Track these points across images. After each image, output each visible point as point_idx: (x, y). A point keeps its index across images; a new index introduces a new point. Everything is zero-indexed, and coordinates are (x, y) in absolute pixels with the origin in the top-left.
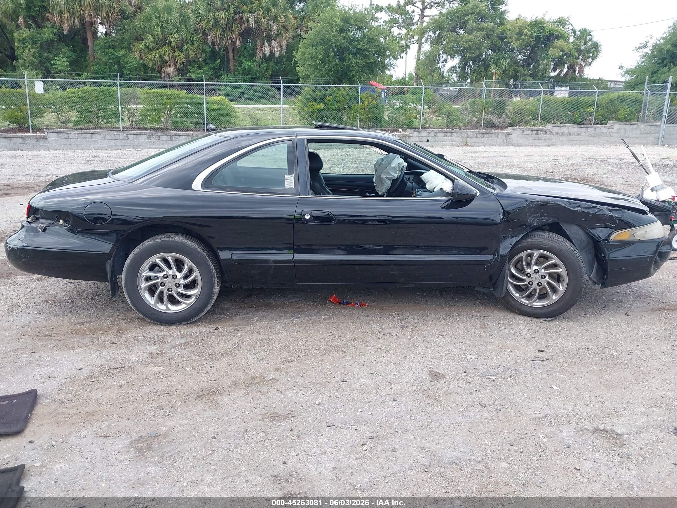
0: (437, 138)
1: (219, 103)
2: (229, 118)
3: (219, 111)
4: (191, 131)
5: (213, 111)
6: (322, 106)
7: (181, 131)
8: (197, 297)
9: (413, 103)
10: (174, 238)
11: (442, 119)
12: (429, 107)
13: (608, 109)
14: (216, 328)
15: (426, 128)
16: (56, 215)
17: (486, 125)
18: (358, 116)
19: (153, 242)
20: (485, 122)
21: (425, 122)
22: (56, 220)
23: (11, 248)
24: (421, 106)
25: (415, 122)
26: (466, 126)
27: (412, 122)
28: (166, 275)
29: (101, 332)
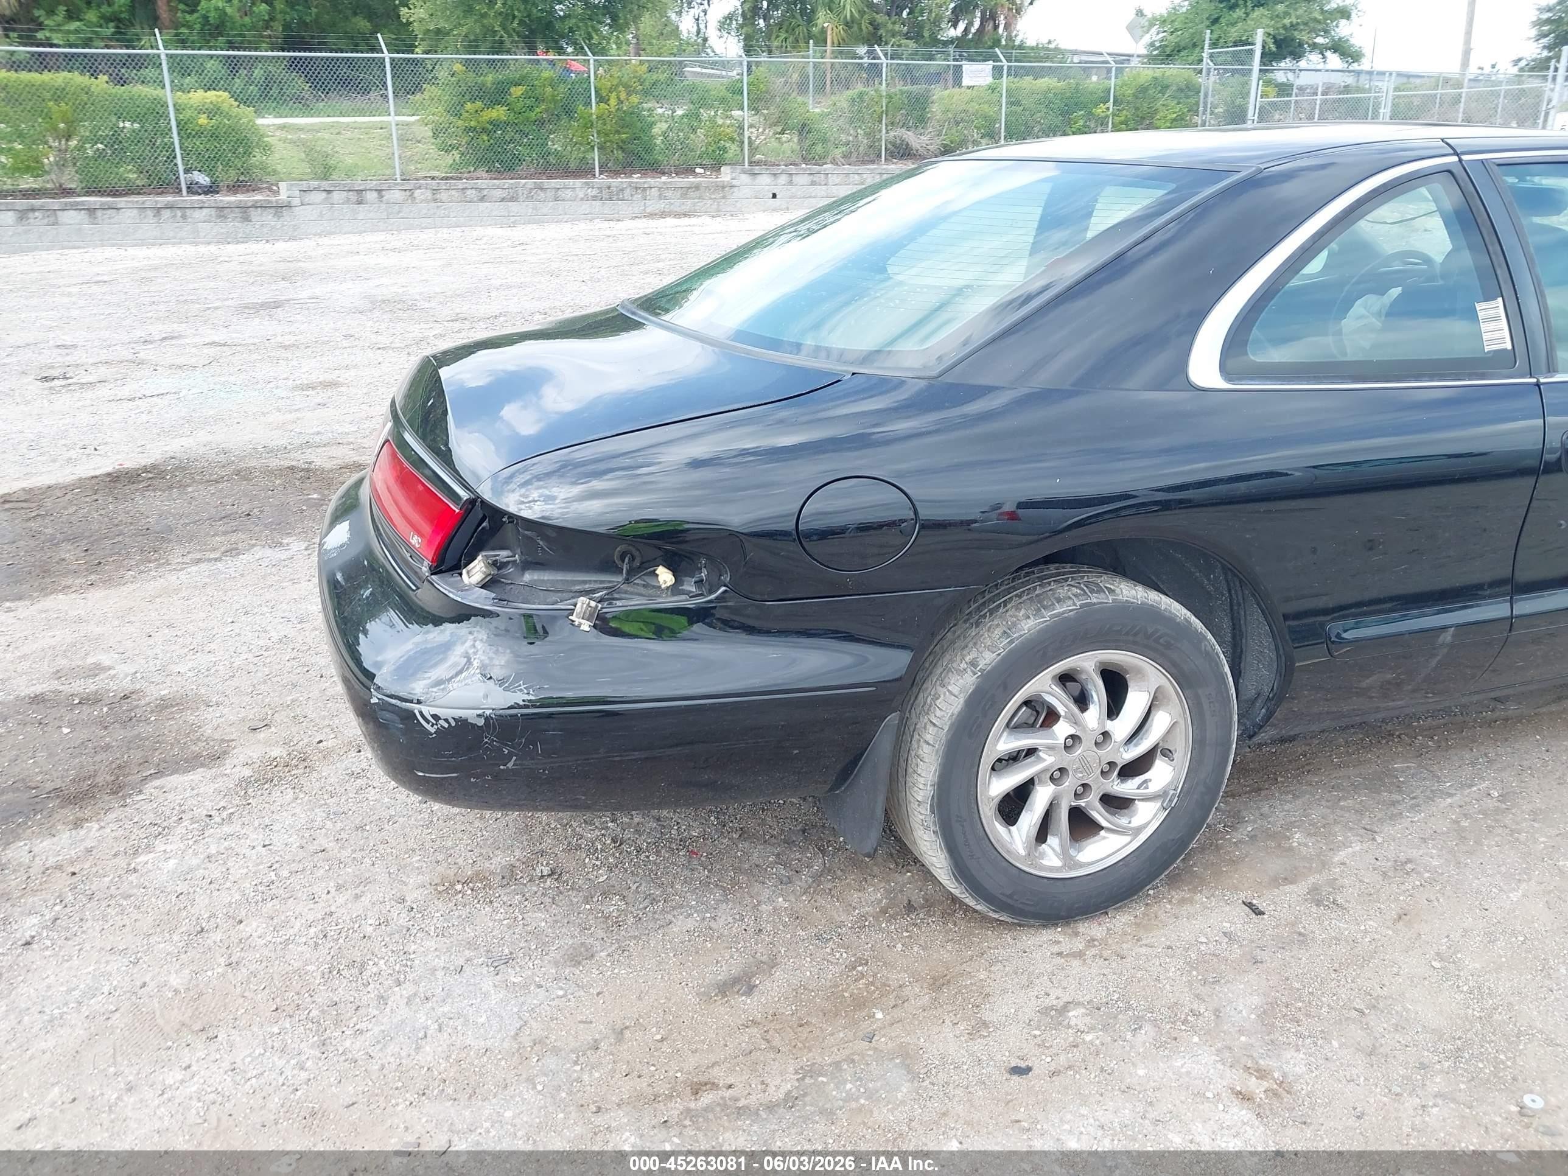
0: (794, 189)
1: (213, 111)
2: (248, 153)
3: (214, 135)
4: (139, 194)
5: (199, 134)
6: (499, 113)
7: (109, 195)
8: (1171, 801)
9: (723, 100)
10: (1118, 591)
11: (791, 142)
12: (757, 111)
13: (1137, 109)
14: (1244, 903)
15: (758, 163)
16: (618, 549)
17: (891, 152)
18: (595, 139)
19: (1052, 617)
20: (889, 146)
21: (753, 150)
22: (624, 572)
23: (446, 720)
24: (742, 109)
25: (733, 148)
26: (846, 156)
27: (725, 150)
28: (1073, 737)
29: (879, 1015)
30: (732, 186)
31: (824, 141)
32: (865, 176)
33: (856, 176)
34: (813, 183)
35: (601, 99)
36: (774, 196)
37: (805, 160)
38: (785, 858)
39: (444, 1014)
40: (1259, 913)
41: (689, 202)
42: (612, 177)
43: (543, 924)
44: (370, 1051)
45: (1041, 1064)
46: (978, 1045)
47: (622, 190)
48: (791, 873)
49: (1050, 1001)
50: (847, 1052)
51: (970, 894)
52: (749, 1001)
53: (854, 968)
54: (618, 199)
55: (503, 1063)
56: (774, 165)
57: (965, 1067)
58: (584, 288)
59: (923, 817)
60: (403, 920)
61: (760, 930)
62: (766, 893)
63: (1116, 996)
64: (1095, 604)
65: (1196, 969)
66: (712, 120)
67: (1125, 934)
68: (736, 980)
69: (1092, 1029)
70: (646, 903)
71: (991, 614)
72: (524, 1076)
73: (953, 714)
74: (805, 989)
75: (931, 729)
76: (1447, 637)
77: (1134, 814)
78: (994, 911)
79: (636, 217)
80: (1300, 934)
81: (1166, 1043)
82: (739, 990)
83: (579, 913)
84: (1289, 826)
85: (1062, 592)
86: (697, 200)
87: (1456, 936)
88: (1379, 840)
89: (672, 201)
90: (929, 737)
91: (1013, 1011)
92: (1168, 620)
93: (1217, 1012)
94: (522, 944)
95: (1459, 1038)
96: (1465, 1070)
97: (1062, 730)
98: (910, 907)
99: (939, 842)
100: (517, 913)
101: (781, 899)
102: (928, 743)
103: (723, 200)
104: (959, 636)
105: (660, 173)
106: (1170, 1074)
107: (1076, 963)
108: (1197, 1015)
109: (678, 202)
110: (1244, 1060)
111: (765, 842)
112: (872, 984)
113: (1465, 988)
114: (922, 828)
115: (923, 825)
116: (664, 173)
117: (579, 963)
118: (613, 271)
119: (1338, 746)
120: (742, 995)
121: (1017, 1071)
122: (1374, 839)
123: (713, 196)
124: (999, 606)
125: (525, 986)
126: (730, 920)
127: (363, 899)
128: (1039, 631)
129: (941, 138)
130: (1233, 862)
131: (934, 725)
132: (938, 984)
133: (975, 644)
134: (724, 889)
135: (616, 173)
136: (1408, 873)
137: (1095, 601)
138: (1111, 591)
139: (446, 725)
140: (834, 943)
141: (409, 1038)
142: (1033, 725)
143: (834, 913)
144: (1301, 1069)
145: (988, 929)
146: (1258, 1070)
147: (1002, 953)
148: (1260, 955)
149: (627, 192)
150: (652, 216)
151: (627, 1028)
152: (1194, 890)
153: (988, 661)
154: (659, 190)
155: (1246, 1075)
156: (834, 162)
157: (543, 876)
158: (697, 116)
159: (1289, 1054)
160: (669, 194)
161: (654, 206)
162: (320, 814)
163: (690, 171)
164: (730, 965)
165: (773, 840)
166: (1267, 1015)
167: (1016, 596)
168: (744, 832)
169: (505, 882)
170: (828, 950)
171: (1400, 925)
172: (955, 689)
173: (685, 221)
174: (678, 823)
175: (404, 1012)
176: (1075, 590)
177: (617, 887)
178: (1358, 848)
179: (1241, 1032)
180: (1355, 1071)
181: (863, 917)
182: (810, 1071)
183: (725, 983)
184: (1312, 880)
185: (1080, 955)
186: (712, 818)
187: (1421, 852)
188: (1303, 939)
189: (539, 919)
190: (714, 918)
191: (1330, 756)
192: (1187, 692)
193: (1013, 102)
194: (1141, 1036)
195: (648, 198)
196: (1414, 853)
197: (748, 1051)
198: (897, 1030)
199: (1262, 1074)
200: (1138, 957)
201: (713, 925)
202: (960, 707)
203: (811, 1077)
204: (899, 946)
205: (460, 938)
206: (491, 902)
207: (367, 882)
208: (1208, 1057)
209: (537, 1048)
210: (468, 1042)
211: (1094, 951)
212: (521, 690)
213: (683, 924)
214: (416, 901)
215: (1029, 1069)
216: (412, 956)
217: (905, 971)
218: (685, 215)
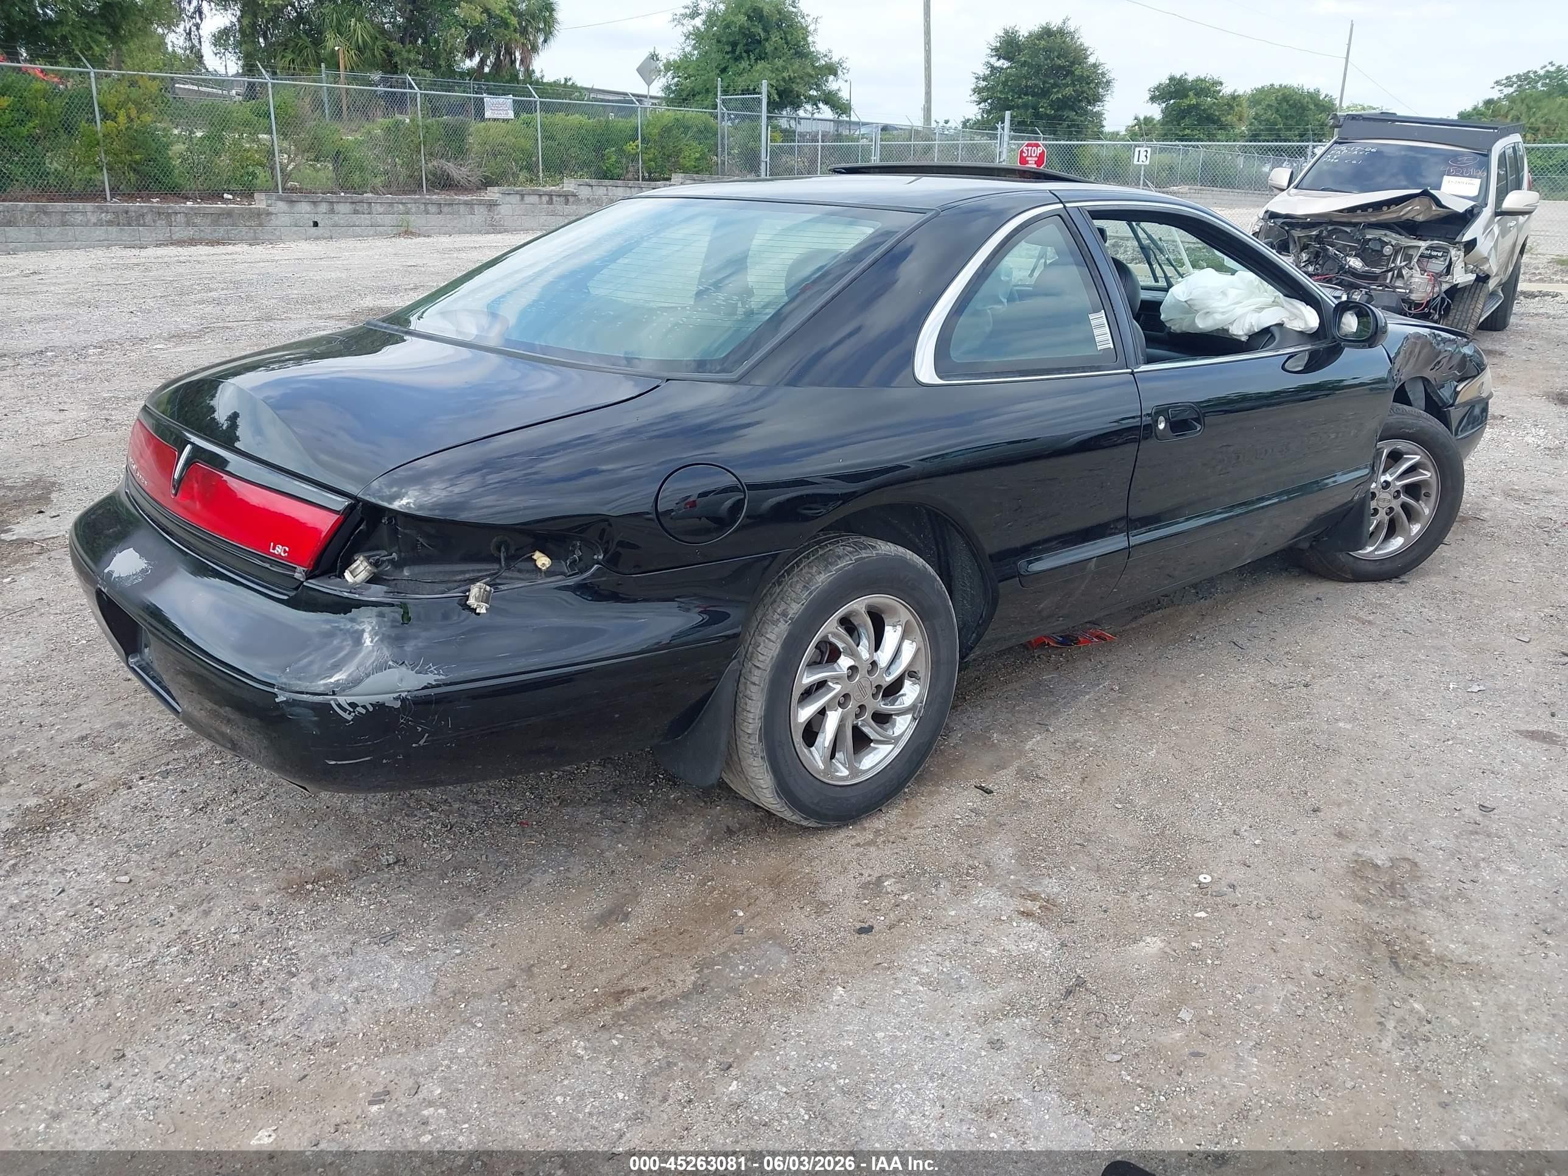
0: (335, 218)
8: (919, 712)
9: (247, 123)
10: (878, 547)
11: (326, 171)
12: (285, 136)
13: (663, 147)
14: (976, 787)
15: (293, 190)
16: (495, 540)
17: (432, 183)
18: (103, 158)
19: (837, 571)
20: (430, 176)
21: (286, 176)
22: (502, 560)
23: (364, 707)
24: (271, 133)
25: (262, 174)
26: (387, 186)
27: (254, 175)
28: (851, 668)
29: (741, 914)
30: (269, 214)
31: (362, 169)
32: (409, 206)
33: (400, 206)
34: (356, 212)
35: (106, 116)
36: (316, 224)
37: (342, 188)
38: (608, 813)
39: (356, 989)
40: (989, 792)
41: (222, 229)
42: (126, 201)
43: (411, 902)
44: (296, 1033)
45: (879, 921)
46: (825, 920)
47: (143, 215)
48: (620, 824)
49: (865, 878)
50: (726, 945)
51: (789, 807)
52: (628, 925)
53: (705, 884)
54: (139, 225)
55: (432, 1015)
56: (310, 192)
57: (824, 936)
58: (135, 319)
59: (752, 747)
60: (267, 923)
61: (613, 872)
62: (605, 844)
63: (913, 866)
64: (865, 558)
65: (961, 837)
66: (235, 143)
67: (899, 822)
68: (611, 912)
69: (905, 891)
70: (500, 869)
71: (788, 575)
72: (459, 1020)
73: (772, 658)
74: (671, 907)
75: (756, 672)
76: (1092, 565)
77: (894, 725)
78: (806, 819)
79: (161, 245)
80: (1023, 802)
81: (962, 890)
82: (617, 919)
83: (441, 888)
84: (988, 729)
85: (840, 550)
86: (229, 227)
87: (1124, 785)
88: (1052, 730)
89: (202, 228)
90: (755, 679)
91: (841, 890)
92: (913, 566)
93: (987, 864)
94: (399, 921)
95: (1150, 850)
96: (1160, 869)
97: (845, 662)
98: (730, 832)
99: (766, 765)
100: (379, 898)
101: (620, 845)
102: (754, 684)
103: (260, 228)
104: (765, 594)
105: (182, 197)
106: (972, 910)
107: (872, 849)
108: (975, 868)
109: (208, 230)
110: (1018, 891)
111: (585, 804)
112: (724, 892)
113: (1142, 818)
114: (751, 756)
115: (753, 753)
116: (187, 198)
117: (463, 926)
118: (162, 301)
119: (1000, 669)
120: (622, 922)
121: (862, 931)
122: (1048, 730)
123: (248, 224)
124: (793, 567)
125: (422, 952)
126: (583, 868)
127: (213, 913)
128: (829, 583)
129: (482, 170)
130: (957, 760)
131: (758, 667)
132: (776, 882)
133: (782, 599)
134: (566, 846)
135: (131, 197)
136: (1078, 749)
137: (864, 555)
138: (874, 547)
139: (364, 711)
140: (680, 869)
141: (331, 1014)
142: (820, 663)
143: (670, 847)
144: (1056, 890)
145: (797, 836)
146: (1030, 896)
147: (814, 852)
148: (1002, 820)
149: (148, 218)
150: (180, 243)
151: (533, 965)
152: (936, 784)
153: (795, 611)
154: (186, 216)
155: (1022, 900)
156: (374, 191)
157: (389, 865)
158: (221, 139)
159: (1046, 881)
160: (198, 220)
161: (179, 233)
162: (121, 851)
163: (217, 196)
164: (599, 903)
165: (592, 802)
166: (1024, 858)
167: (804, 557)
168: (563, 801)
169: (354, 875)
170: (678, 875)
171: (1085, 785)
172: (773, 637)
173: (220, 249)
174: (497, 803)
175: (312, 996)
176: (849, 549)
177: (466, 862)
178: (1039, 738)
179: (1009, 873)
180: (1092, 883)
181: (694, 846)
182: (705, 964)
183: (602, 916)
184: (1016, 764)
185: (872, 843)
186: (528, 794)
187: (1082, 734)
188: (1026, 805)
189: (404, 898)
190: (568, 870)
191: (997, 676)
192: (927, 623)
193: (548, 137)
194: (941, 892)
195: (174, 224)
196: (1078, 735)
197: (647, 960)
198: (759, 921)
199: (1034, 897)
200: (917, 837)
201: (569, 875)
202: (778, 650)
203: (708, 968)
204: (734, 860)
205: (334, 927)
206: (349, 893)
207: (209, 898)
208: (994, 894)
209: (458, 997)
210: (390, 1006)
211: (882, 839)
212: (432, 672)
213: (541, 880)
214: (271, 905)
215: (871, 928)
216: (294, 951)
217: (746, 879)
218: (218, 243)
